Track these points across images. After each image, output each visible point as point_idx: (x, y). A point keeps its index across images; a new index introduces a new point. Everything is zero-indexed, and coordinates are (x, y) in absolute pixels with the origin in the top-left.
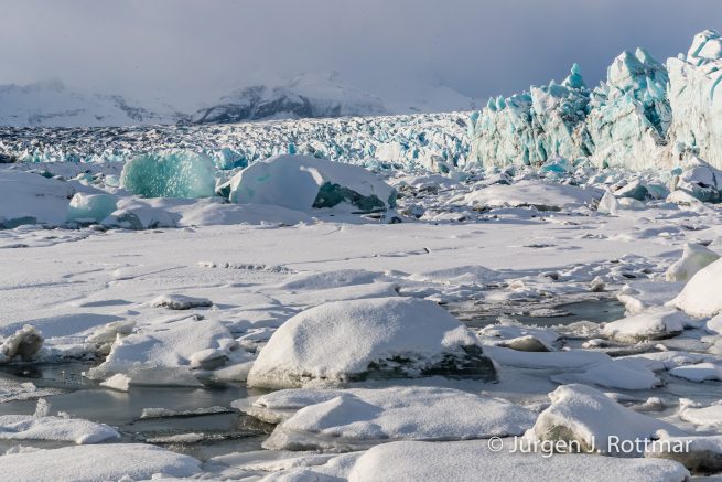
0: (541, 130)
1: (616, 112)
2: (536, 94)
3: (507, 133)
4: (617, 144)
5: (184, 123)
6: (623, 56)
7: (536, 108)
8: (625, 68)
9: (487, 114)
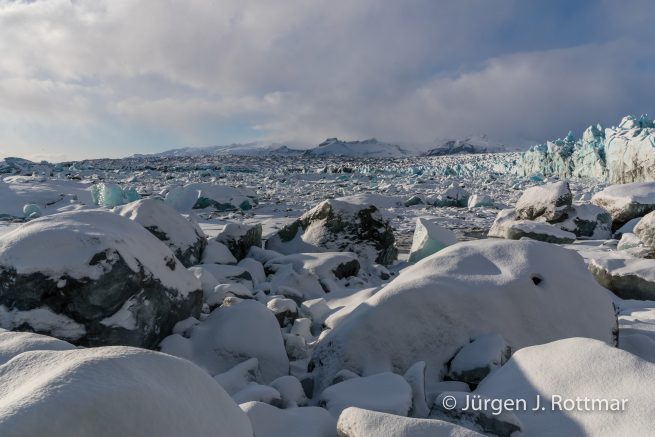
0: (551, 160)
1: (585, 152)
2: (549, 145)
3: (537, 161)
4: (585, 167)
5: (423, 155)
6: (590, 128)
7: (550, 151)
8: (591, 133)
9: (528, 153)
